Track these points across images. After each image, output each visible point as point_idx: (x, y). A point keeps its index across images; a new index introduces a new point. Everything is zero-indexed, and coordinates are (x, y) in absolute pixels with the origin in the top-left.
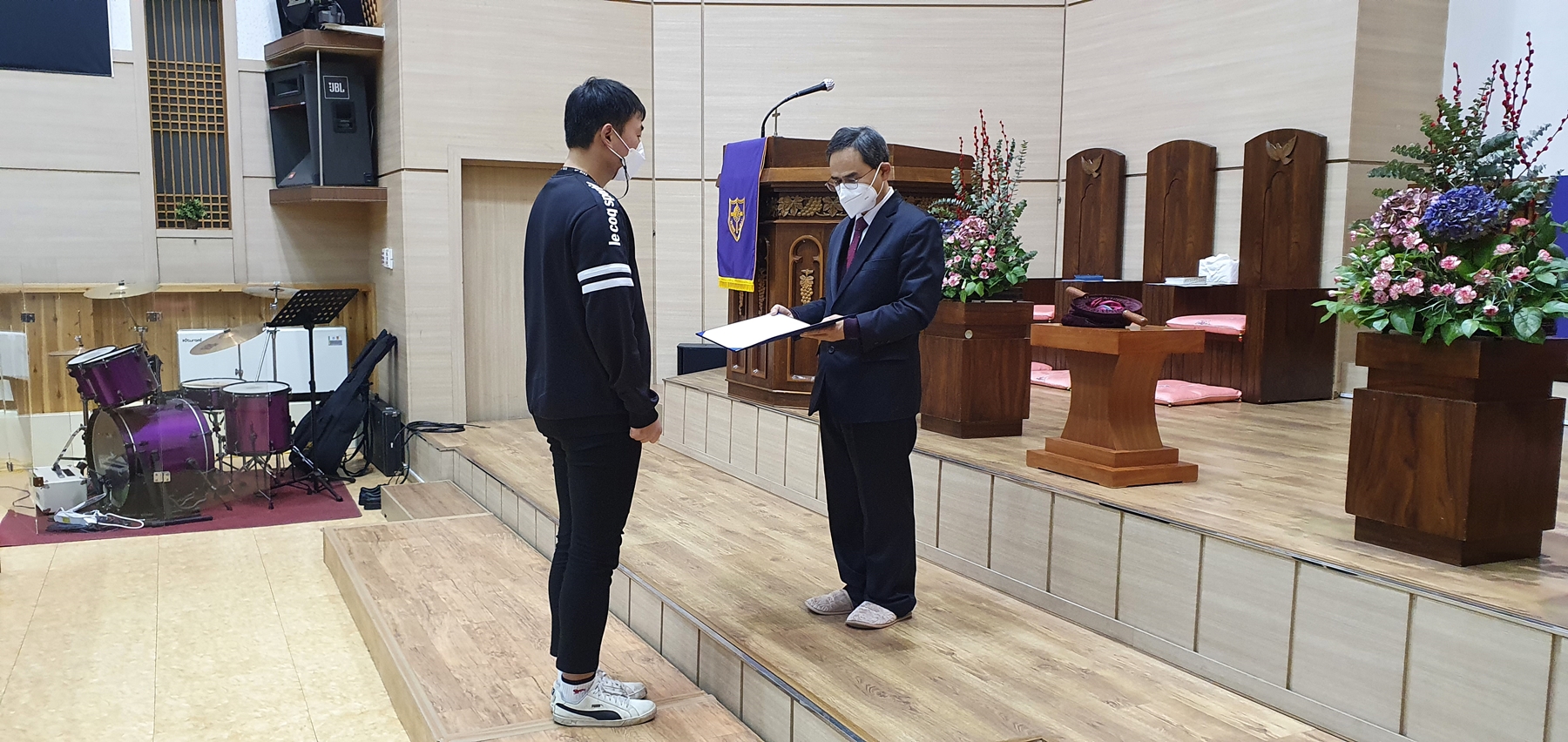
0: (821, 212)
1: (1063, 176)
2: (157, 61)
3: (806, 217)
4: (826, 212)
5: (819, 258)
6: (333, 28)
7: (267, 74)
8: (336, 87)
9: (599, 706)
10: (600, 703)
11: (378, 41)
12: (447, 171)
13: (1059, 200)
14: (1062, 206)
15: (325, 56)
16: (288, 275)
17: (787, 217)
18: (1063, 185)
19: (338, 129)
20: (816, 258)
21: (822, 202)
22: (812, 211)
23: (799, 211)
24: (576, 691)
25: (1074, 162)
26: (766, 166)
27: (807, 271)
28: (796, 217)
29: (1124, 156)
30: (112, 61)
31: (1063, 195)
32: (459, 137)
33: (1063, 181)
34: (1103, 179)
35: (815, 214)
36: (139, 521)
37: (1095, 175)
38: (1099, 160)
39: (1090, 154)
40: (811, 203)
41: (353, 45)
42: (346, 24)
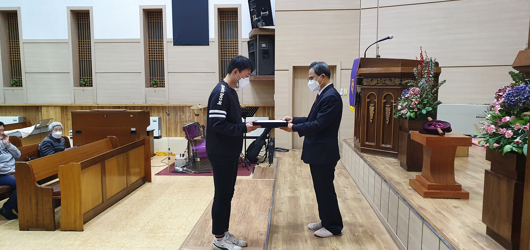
0: (377, 84)
2: (223, 40)
3: (372, 86)
4: (379, 84)
5: (376, 100)
6: (262, 27)
7: (248, 42)
8: (264, 45)
9: (223, 246)
10: (224, 245)
11: (274, 30)
12: (288, 70)
15: (260, 36)
16: (254, 101)
17: (366, 85)
19: (264, 58)
20: (375, 100)
21: (378, 80)
22: (374, 83)
23: (370, 83)
24: (218, 240)
26: (360, 68)
27: (372, 105)
28: (369, 85)
30: (209, 41)
32: (292, 59)
35: (375, 85)
36: (193, 171)
40: (374, 80)
41: (267, 32)
42: (265, 26)
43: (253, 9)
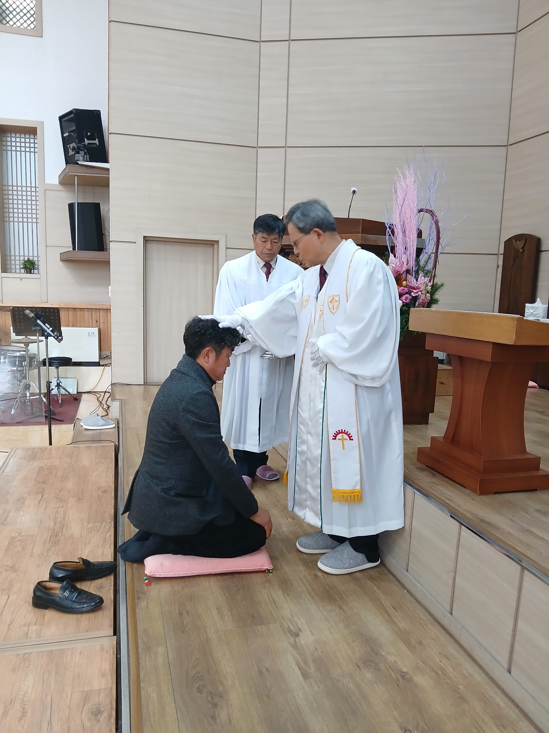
1: (502, 251)
2: (6, 185)
6: (83, 164)
11: (107, 170)
12: (135, 242)
13: (498, 266)
14: (500, 270)
18: (501, 257)
25: (508, 243)
29: (540, 239)
31: (501, 263)
32: (143, 224)
33: (501, 254)
34: (526, 252)
37: (521, 250)
38: (524, 241)
39: (518, 237)
41: (94, 173)
42: (90, 161)
43: (69, 133)
